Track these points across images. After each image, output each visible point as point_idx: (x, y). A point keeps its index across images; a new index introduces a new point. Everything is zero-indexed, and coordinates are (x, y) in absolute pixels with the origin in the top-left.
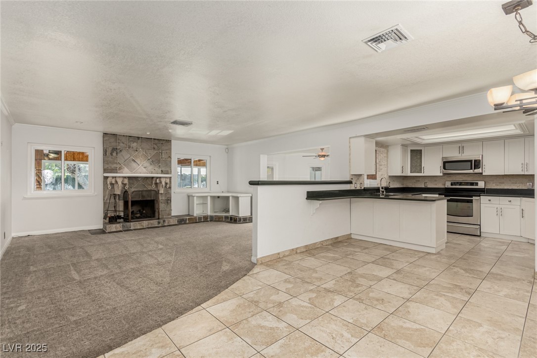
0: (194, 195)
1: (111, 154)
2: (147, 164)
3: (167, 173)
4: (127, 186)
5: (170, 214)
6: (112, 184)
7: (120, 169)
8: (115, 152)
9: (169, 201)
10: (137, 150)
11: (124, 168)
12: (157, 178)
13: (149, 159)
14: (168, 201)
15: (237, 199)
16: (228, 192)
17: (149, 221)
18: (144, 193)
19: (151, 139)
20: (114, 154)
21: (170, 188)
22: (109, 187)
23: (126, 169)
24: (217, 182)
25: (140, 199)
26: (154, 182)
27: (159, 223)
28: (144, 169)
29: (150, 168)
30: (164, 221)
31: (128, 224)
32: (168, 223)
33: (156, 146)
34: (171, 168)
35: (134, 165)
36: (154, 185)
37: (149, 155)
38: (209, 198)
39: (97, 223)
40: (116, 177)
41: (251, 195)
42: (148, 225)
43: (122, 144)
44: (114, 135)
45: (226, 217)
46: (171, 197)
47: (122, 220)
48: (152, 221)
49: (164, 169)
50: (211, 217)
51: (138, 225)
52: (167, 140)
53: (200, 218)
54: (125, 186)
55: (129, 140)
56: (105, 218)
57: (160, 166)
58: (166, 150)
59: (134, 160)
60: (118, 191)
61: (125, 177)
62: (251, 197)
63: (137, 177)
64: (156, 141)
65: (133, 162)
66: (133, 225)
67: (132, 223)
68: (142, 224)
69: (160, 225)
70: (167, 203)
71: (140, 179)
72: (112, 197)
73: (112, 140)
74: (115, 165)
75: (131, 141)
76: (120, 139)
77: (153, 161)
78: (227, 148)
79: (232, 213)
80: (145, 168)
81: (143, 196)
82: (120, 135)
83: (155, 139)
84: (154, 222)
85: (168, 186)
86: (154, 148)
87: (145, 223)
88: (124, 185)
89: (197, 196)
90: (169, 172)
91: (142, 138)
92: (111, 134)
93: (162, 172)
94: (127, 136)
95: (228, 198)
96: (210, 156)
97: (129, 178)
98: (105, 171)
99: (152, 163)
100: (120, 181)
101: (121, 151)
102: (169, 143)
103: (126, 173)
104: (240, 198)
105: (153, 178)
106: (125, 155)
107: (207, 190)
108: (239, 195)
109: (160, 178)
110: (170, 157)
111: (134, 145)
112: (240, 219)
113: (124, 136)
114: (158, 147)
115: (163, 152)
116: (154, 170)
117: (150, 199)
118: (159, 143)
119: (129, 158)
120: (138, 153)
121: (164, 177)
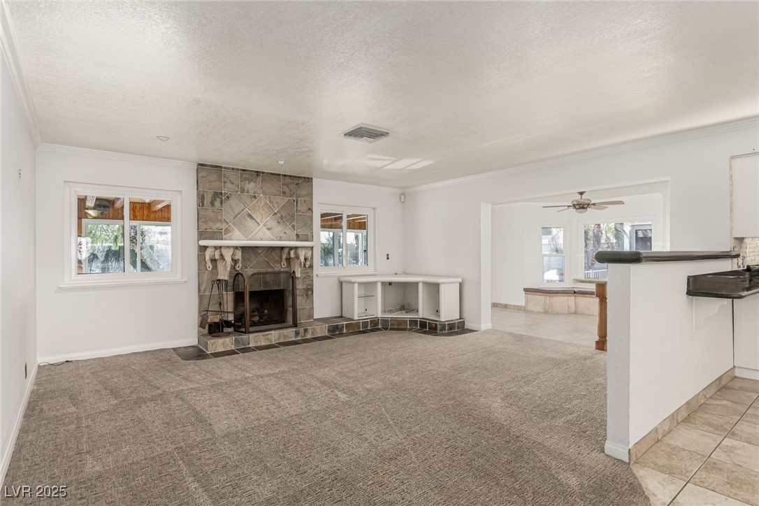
0: (354, 279)
1: (212, 204)
2: (272, 222)
3: (307, 240)
4: (240, 264)
5: (311, 316)
6: (214, 261)
7: (227, 231)
8: (218, 200)
9: (310, 293)
10: (255, 197)
11: (233, 230)
12: (291, 248)
13: (276, 214)
14: (309, 291)
15: (434, 288)
16: (405, 273)
17: (281, 331)
18: (268, 278)
19: (279, 175)
20: (217, 203)
21: (311, 267)
22: (209, 265)
23: (237, 233)
24: (388, 255)
25: (262, 288)
26: (284, 256)
27: (297, 334)
28: (267, 232)
29: (278, 229)
30: (306, 331)
31: (245, 337)
32: (313, 333)
33: (286, 189)
34: (312, 229)
35: (250, 223)
36: (284, 262)
37: (276, 205)
38: (379, 286)
39: (188, 336)
40: (221, 247)
41: (460, 280)
42: (279, 339)
43: (229, 185)
44: (217, 167)
45: (413, 322)
46: (312, 285)
47: (231, 330)
48: (285, 331)
49: (301, 232)
50: (385, 321)
51: (262, 338)
52: (305, 178)
53: (365, 324)
54: (235, 264)
55: (242, 176)
56: (202, 325)
57: (293, 226)
58: (305, 196)
59: (250, 216)
60: (224, 274)
61: (236, 248)
62: (461, 285)
63: (256, 247)
64: (288, 180)
65: (248, 219)
66: (255, 339)
67: (251, 336)
68: (269, 336)
69: (299, 338)
70: (307, 295)
71: (260, 251)
72: (215, 285)
73: (214, 177)
74: (218, 225)
75: (246, 179)
76: (227, 175)
77: (282, 218)
78: (403, 194)
79: (423, 312)
80: (269, 229)
81: (266, 283)
82: (226, 168)
83: (285, 176)
84: (289, 334)
85: (308, 263)
86: (284, 193)
87: (274, 336)
88: (235, 261)
89: (360, 284)
90: (310, 237)
91: (263, 173)
92: (212, 166)
93: (298, 237)
94: (238, 169)
95: (417, 284)
96: (374, 208)
97: (244, 249)
98: (202, 235)
99: (280, 220)
100: (228, 255)
101: (228, 197)
102: (309, 183)
103: (238, 239)
104: (442, 288)
105: (282, 248)
106: (235, 205)
107: (369, 270)
108: (440, 280)
109: (296, 248)
110: (310, 209)
111: (251, 186)
112: (443, 327)
113: (233, 169)
114: (291, 191)
115: (299, 199)
116: (285, 233)
117: (278, 288)
118: (293, 183)
119: (243, 210)
120: (257, 202)
121: (302, 247)
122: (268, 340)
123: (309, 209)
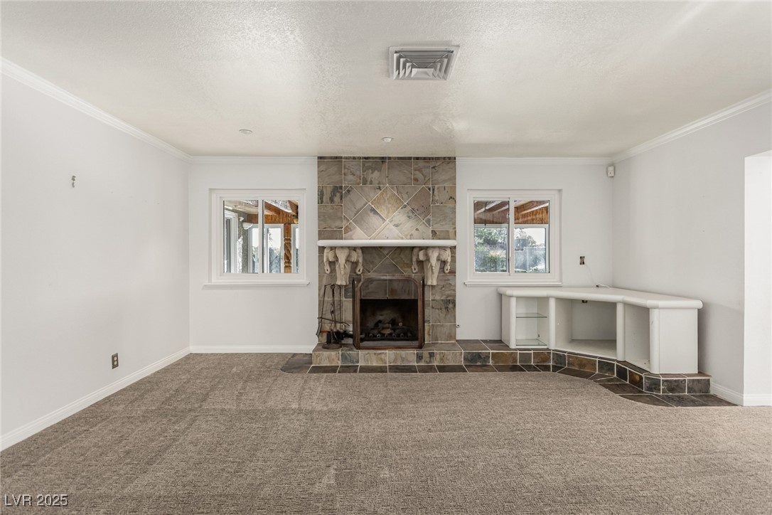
0: (509, 292)
1: (332, 200)
2: (399, 216)
3: (448, 238)
4: (360, 267)
5: (452, 336)
7: (348, 229)
8: (338, 195)
9: (451, 306)
10: (380, 188)
11: (355, 228)
12: (421, 248)
13: (405, 206)
14: (449, 304)
15: (642, 314)
16: (615, 287)
17: (398, 352)
18: (395, 286)
19: (410, 158)
20: (337, 199)
21: (453, 272)
22: (327, 267)
23: (358, 230)
24: (583, 258)
25: (388, 297)
26: (414, 259)
27: (420, 358)
28: (395, 229)
29: (409, 225)
30: (432, 355)
31: (354, 352)
32: (442, 360)
33: (419, 176)
34: (454, 224)
35: (374, 220)
36: (415, 266)
37: (405, 196)
38: (552, 303)
41: (699, 305)
42: (395, 360)
43: (350, 177)
44: (336, 158)
45: (606, 365)
46: (455, 296)
47: (350, 341)
48: (403, 353)
49: (438, 228)
50: (559, 357)
51: (374, 357)
52: (444, 158)
53: (525, 357)
54: (356, 267)
55: (364, 165)
57: (428, 221)
58: (445, 181)
59: (373, 210)
63: (381, 247)
64: (421, 163)
65: (371, 214)
66: (365, 357)
67: (361, 353)
68: (383, 356)
69: (422, 364)
70: (447, 308)
71: (386, 252)
72: (329, 291)
73: (333, 169)
74: (338, 223)
75: (370, 168)
76: (347, 165)
77: (413, 210)
78: (613, 165)
79: (623, 353)
80: (396, 226)
81: (393, 291)
82: (346, 158)
83: (417, 158)
84: (409, 356)
85: (448, 267)
86: (416, 180)
87: (389, 356)
88: (355, 264)
89: (518, 298)
90: (451, 235)
91: (390, 158)
92: (331, 158)
93: (435, 235)
94: (360, 158)
95: (613, 305)
96: (560, 191)
97: (365, 249)
98: (322, 235)
99: (411, 214)
100: (342, 257)
101: (349, 191)
102: (451, 165)
103: (360, 239)
104: (655, 316)
105: (412, 248)
106: (360, 199)
107: (551, 279)
109: (426, 248)
110: (453, 198)
111: (375, 175)
113: (354, 158)
114: (425, 177)
115: (436, 186)
116: (417, 230)
117: (407, 298)
118: (428, 167)
119: (365, 205)
120: (382, 194)
121: (434, 247)
122: (381, 359)
123: (451, 198)
